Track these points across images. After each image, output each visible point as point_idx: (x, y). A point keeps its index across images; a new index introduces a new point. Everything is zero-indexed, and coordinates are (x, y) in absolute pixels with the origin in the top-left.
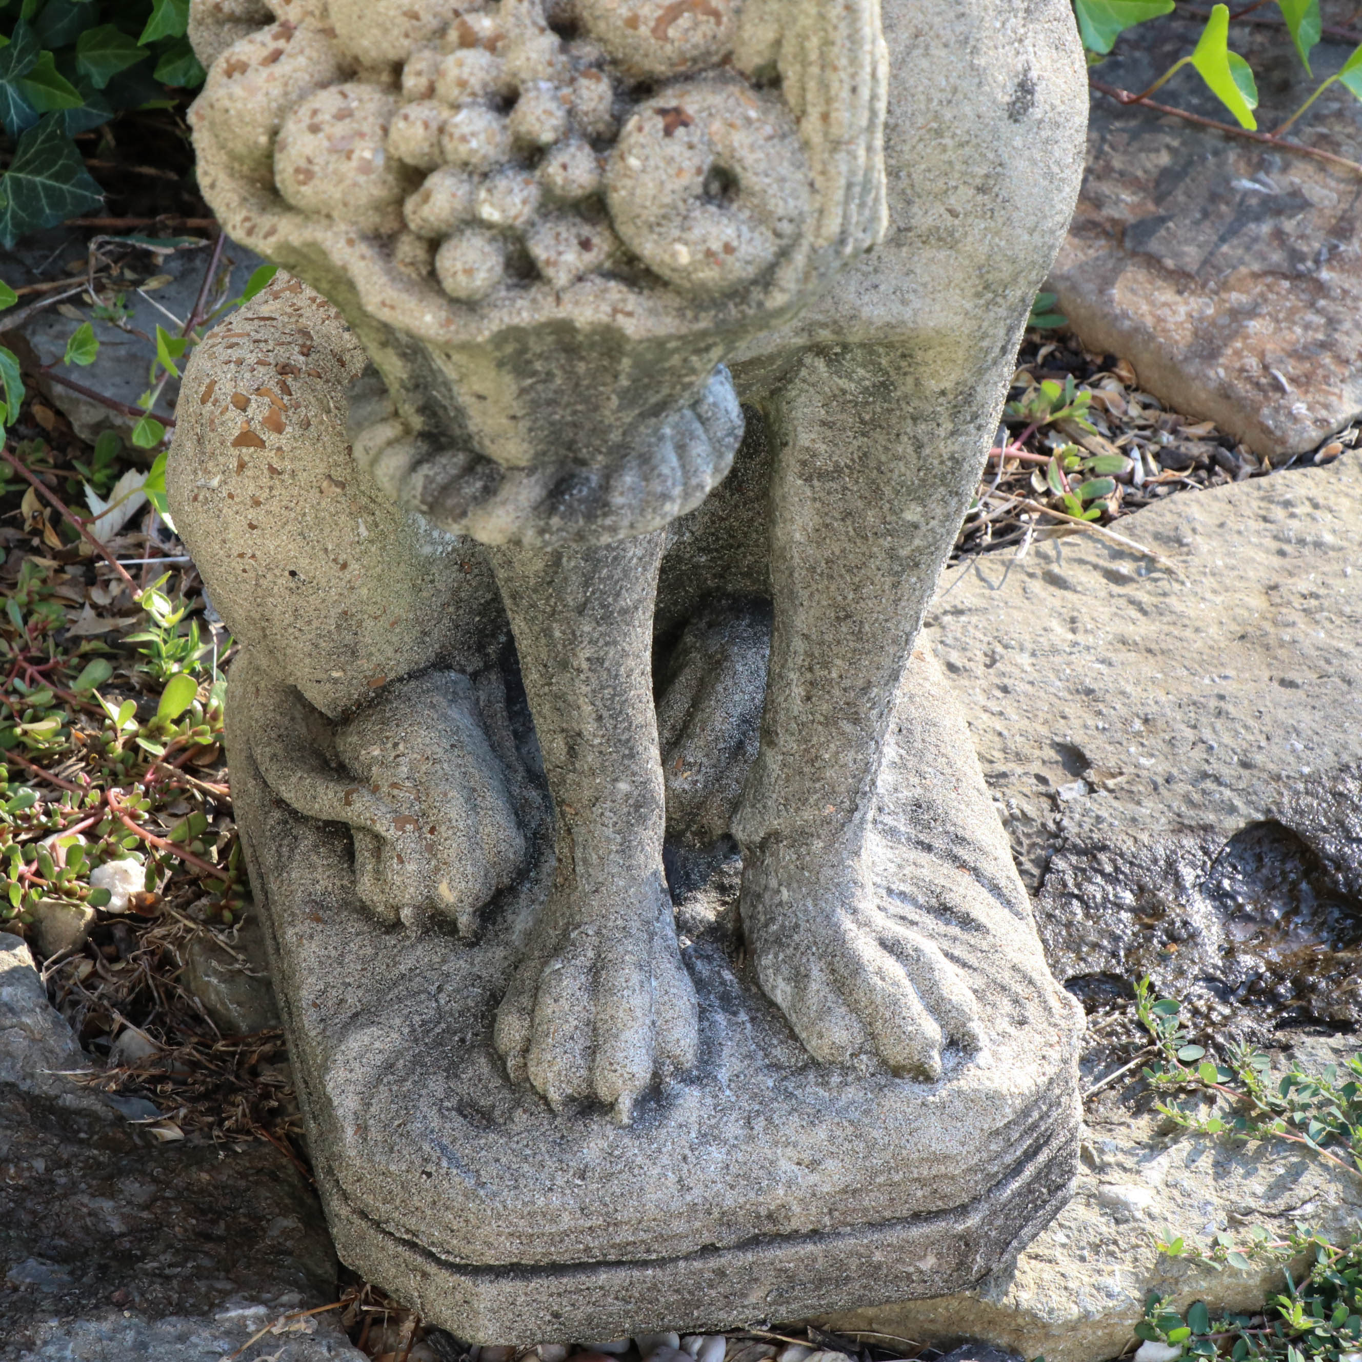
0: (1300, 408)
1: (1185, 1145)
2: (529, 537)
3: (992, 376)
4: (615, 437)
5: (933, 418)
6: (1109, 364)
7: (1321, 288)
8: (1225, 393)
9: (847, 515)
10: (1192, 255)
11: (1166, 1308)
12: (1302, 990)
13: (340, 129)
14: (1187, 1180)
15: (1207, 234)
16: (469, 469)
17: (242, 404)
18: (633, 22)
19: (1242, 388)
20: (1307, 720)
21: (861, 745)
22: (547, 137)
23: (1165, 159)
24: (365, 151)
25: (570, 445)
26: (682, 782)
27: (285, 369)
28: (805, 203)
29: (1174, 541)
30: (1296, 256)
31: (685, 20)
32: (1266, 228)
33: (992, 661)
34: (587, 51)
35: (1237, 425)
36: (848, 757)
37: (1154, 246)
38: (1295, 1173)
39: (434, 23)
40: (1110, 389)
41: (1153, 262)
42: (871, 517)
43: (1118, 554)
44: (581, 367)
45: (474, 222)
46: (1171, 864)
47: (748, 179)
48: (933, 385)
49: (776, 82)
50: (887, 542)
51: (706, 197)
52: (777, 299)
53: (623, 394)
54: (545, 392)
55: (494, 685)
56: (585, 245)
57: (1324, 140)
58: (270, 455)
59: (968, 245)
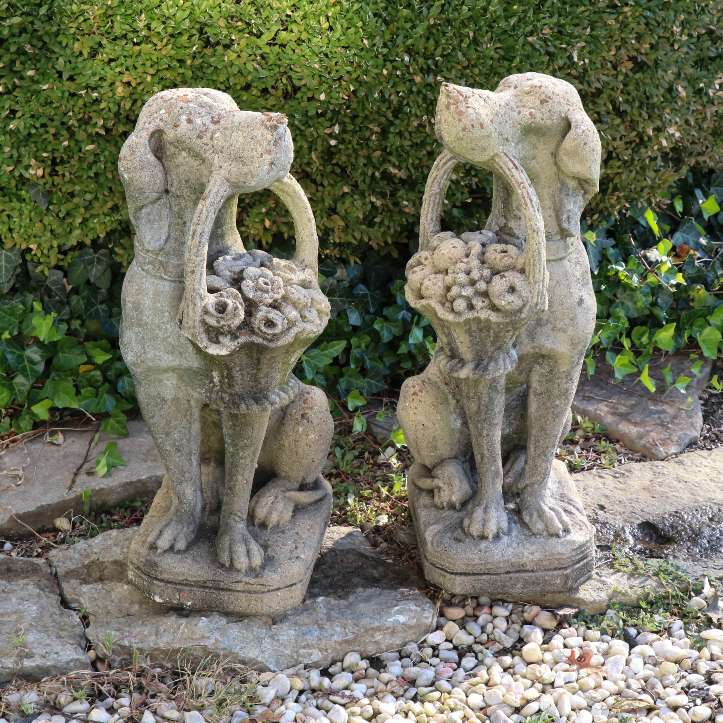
0: (662, 449)
1: (621, 574)
2: (471, 376)
3: (575, 369)
4: (490, 354)
5: (562, 378)
6: (618, 441)
7: (669, 428)
8: (644, 446)
9: (544, 404)
10: (638, 420)
11: (614, 600)
12: (651, 551)
13: (435, 280)
14: (620, 579)
15: (642, 416)
16: (459, 362)
17: (414, 387)
18: (495, 259)
19: (648, 445)
20: (657, 504)
21: (546, 462)
22: (476, 279)
23: (634, 402)
24: (439, 284)
25: (480, 356)
26: (508, 480)
27: (423, 381)
28: (529, 295)
29: (630, 471)
30: (663, 421)
31: (506, 258)
32: (656, 416)
33: (585, 489)
34: (486, 265)
35: (647, 453)
36: (543, 464)
37: (630, 417)
38: (646, 580)
39: (455, 261)
40: (617, 446)
41: (629, 421)
42: (549, 404)
43: (616, 473)
44: (483, 335)
45: (461, 296)
46: (623, 528)
47: (517, 288)
48: (562, 370)
49: (524, 272)
50: (552, 410)
51: (508, 292)
52: (523, 316)
53: (491, 342)
54: (475, 341)
55: (467, 465)
56: (483, 302)
57: (672, 401)
58: (419, 397)
59: (568, 332)
